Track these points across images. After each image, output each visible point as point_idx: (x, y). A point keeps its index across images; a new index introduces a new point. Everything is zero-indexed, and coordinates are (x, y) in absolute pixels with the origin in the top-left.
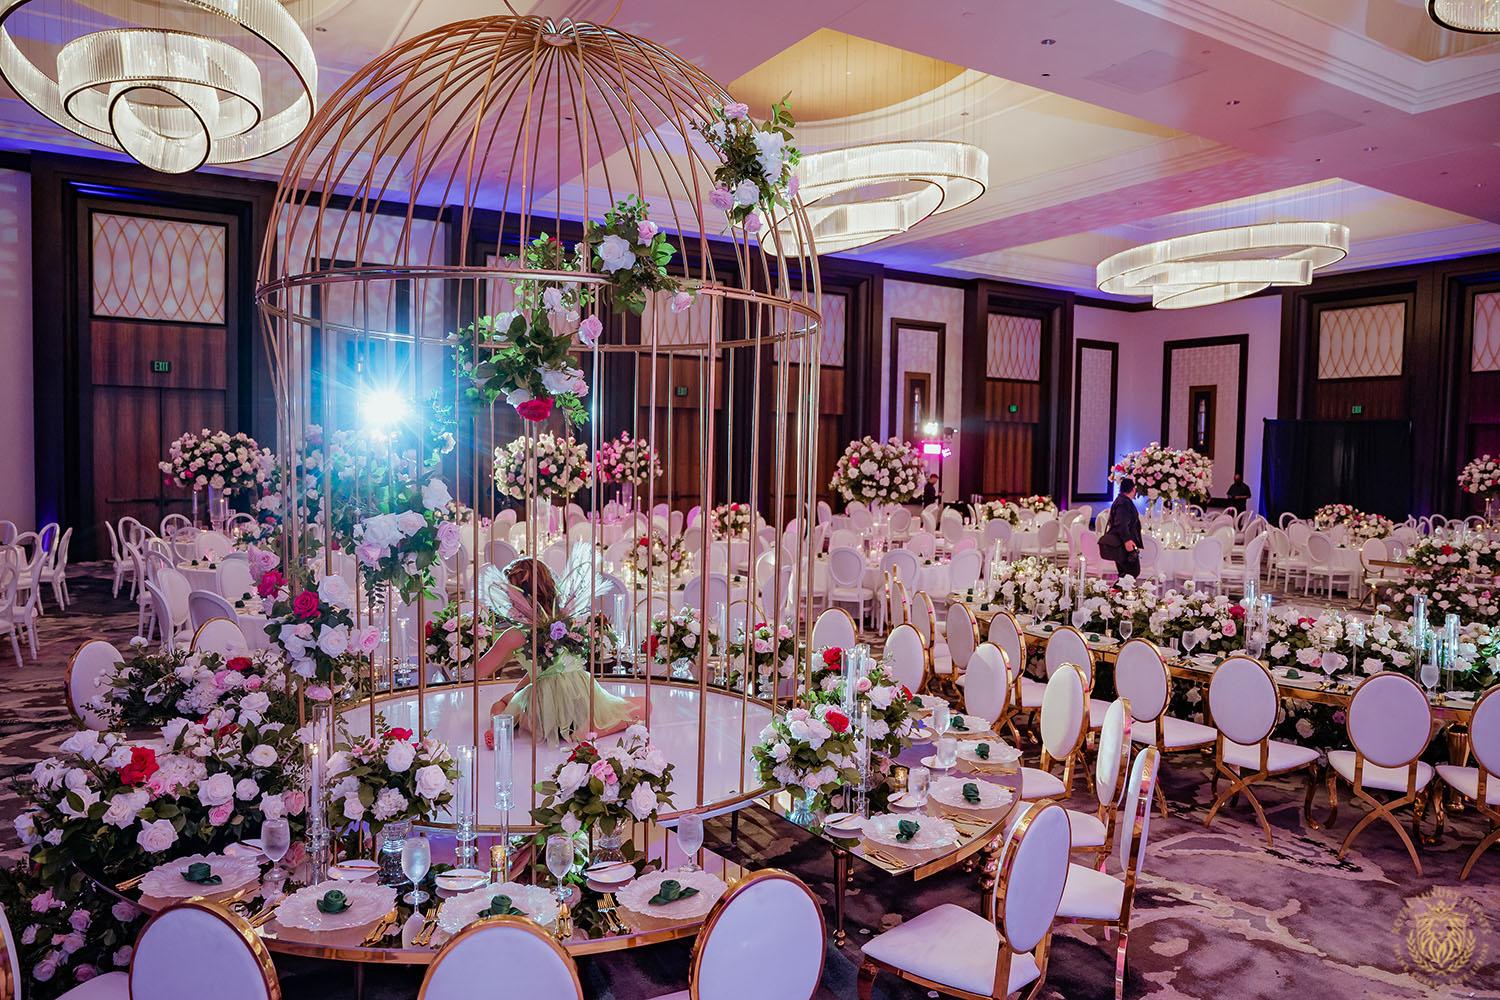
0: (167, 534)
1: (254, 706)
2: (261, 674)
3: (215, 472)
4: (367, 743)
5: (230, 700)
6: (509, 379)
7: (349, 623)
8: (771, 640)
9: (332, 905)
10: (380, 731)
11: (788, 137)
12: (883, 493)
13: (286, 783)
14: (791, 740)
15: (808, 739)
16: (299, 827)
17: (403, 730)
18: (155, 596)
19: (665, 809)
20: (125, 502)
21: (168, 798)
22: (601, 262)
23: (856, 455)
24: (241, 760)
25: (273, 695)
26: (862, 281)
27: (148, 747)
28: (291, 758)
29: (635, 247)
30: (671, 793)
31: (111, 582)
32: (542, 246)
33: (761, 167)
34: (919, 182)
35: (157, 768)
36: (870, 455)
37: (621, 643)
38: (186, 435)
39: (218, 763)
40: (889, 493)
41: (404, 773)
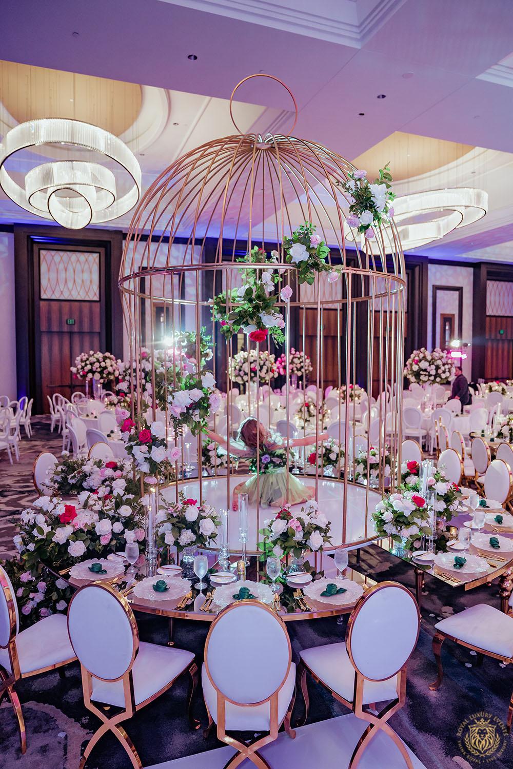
0: (75, 402)
1: (119, 486)
2: (122, 470)
3: (96, 371)
4: (175, 506)
5: (107, 483)
6: (245, 320)
7: (166, 446)
8: (377, 456)
9: (160, 588)
10: (181, 500)
11: (388, 186)
12: (432, 378)
13: (136, 525)
14: (393, 510)
15: (403, 510)
16: (142, 547)
17: (192, 500)
18: (71, 432)
19: (327, 545)
20: (55, 387)
21: (81, 531)
22: (291, 257)
23: (417, 358)
24: (115, 512)
25: (129, 481)
26: (416, 266)
27: (72, 505)
28: (138, 512)
29: (309, 249)
30: (330, 537)
31: (50, 425)
32: (255, 253)
33: (374, 203)
34: (448, 211)
35: (76, 515)
36: (424, 358)
37: (297, 457)
38: (83, 354)
39: (104, 514)
40: (435, 378)
41: (193, 522)
